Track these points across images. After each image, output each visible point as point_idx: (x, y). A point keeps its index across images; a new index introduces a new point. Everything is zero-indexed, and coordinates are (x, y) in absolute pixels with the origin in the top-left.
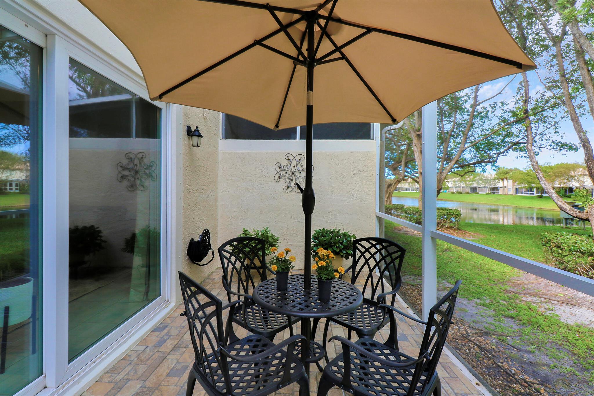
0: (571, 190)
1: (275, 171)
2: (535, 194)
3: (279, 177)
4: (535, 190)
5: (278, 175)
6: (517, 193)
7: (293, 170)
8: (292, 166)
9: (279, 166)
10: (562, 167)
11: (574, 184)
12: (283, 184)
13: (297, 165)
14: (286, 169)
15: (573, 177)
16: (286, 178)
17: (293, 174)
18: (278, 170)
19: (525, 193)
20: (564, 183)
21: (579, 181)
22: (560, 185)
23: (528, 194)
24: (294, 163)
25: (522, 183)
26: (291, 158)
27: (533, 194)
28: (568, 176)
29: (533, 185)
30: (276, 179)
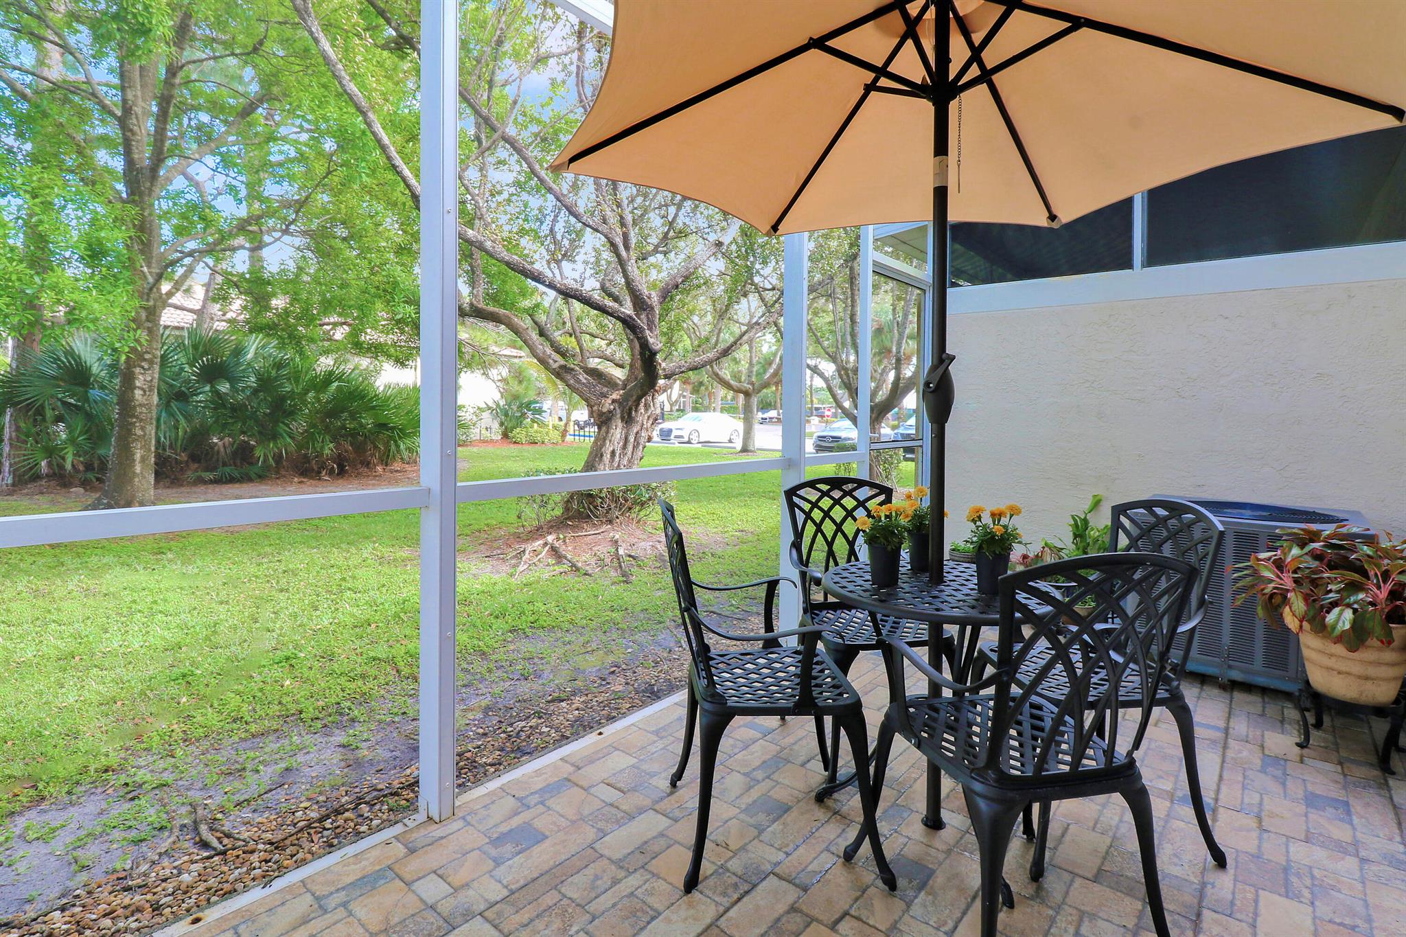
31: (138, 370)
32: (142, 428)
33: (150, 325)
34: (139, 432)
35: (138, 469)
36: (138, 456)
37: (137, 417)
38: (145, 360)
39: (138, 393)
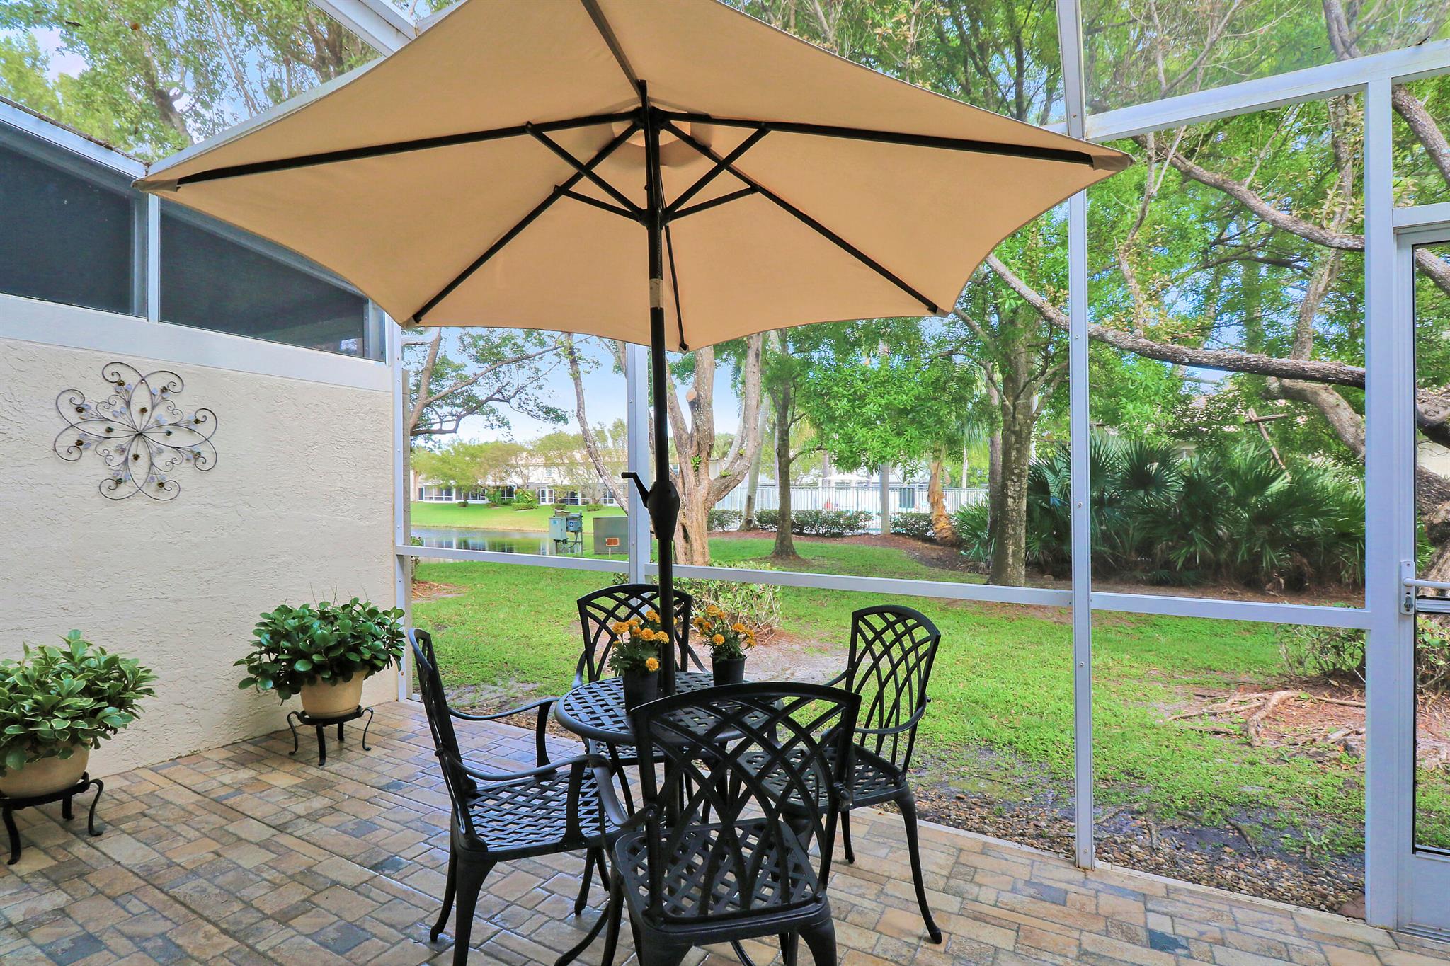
0: (510, 491)
1: (57, 420)
2: (455, 501)
3: (79, 443)
4: (454, 492)
5: (72, 438)
6: (421, 497)
7: (140, 422)
8: (135, 408)
9: (78, 401)
10: (499, 449)
11: (514, 480)
12: (93, 468)
13: (154, 407)
14: (108, 415)
15: (514, 467)
16: (111, 446)
17: (140, 435)
18: (74, 417)
19: (437, 499)
20: (502, 479)
21: (521, 475)
22: (495, 481)
23: (441, 499)
24: (141, 398)
25: (433, 477)
26: (130, 378)
27: (450, 499)
28: (507, 465)
29: (451, 481)
30: (62, 450)
31: (1009, 483)
32: (1013, 529)
33: (1018, 446)
34: (1011, 532)
35: (1010, 560)
36: (1010, 551)
37: (1009, 520)
38: (1014, 474)
39: (1010, 500)
